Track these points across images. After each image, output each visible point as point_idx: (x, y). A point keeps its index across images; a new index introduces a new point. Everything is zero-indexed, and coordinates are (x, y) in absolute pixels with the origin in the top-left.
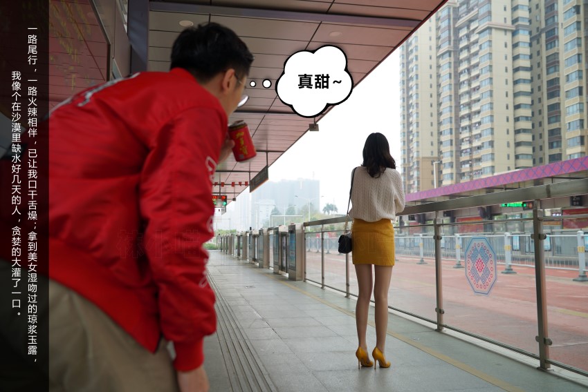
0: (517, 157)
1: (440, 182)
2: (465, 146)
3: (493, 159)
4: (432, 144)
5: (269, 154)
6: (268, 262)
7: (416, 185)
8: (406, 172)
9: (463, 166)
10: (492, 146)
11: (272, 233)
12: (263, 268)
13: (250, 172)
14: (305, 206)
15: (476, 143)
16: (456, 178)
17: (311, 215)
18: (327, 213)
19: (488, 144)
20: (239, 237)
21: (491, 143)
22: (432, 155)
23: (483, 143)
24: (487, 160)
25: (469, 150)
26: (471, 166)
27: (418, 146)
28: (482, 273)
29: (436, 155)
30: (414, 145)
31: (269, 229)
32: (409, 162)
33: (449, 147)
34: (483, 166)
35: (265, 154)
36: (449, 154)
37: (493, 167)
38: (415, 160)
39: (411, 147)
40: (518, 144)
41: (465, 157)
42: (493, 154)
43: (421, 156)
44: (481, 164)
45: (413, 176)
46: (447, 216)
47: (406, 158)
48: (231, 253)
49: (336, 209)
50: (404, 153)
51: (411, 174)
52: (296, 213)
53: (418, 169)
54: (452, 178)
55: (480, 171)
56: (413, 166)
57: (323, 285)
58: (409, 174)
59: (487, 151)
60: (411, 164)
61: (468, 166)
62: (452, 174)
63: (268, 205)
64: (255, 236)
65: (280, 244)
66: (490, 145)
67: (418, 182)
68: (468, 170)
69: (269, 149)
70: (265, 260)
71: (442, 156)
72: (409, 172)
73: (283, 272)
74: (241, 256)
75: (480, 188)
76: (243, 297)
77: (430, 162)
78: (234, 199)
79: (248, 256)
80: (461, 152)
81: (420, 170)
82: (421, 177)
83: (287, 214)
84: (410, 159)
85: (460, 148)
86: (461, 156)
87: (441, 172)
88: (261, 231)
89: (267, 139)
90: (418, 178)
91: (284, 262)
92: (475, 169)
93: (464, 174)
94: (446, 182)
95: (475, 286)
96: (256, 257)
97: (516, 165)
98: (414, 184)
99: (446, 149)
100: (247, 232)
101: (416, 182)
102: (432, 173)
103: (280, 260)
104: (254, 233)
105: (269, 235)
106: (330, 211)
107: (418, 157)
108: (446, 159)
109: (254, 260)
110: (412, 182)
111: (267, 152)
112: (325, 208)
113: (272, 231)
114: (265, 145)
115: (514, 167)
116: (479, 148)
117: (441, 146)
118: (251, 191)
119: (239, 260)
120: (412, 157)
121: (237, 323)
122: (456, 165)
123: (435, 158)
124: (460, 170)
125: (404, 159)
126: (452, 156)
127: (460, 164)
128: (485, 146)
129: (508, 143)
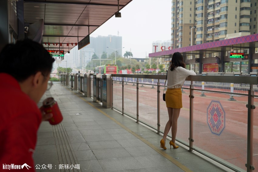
0: (240, 25)
1: (194, 39)
2: (210, 17)
3: (226, 26)
4: (191, 16)
5: (90, 27)
6: (90, 94)
7: (180, 41)
8: (175, 33)
9: (209, 30)
10: (227, 18)
12: (87, 97)
13: (78, 37)
14: (113, 53)
15: (217, 16)
16: (204, 37)
17: (117, 59)
18: (126, 57)
19: (224, 16)
20: (72, 76)
21: (226, 16)
22: (190, 22)
23: (221, 16)
24: (223, 26)
25: (212, 20)
26: (213, 30)
27: (182, 16)
28: (217, 122)
29: (192, 22)
30: (180, 16)
31: (91, 74)
32: (176, 26)
33: (201, 18)
34: (220, 30)
35: (87, 27)
36: (200, 22)
37: (226, 31)
38: (180, 26)
39: (178, 17)
40: (242, 17)
41: (210, 24)
42: (226, 23)
43: (183, 23)
44: (219, 29)
45: (178, 35)
46: (198, 62)
47: (175, 24)
48: (67, 84)
49: (132, 55)
50: (174, 21)
51: (178, 34)
52: (108, 57)
53: (181, 31)
54: (202, 37)
55: (219, 33)
56: (179, 29)
57: (123, 113)
58: (176, 34)
59: (223, 20)
60: (178, 28)
61: (211, 29)
62: (202, 34)
63: (90, 52)
64: (82, 77)
65: (97, 85)
66: (225, 17)
67: (182, 39)
68: (212, 32)
69: (90, 24)
70: (88, 92)
71: (196, 23)
72: (176, 33)
73: (99, 101)
74: (74, 87)
75: (218, 46)
76: (74, 123)
77: (189, 27)
78: (69, 52)
80: (208, 21)
81: (183, 32)
82: (183, 36)
83: (102, 58)
84: (177, 25)
85: (207, 18)
86: (208, 23)
87: (195, 33)
88: (85, 75)
90: (181, 36)
91: (100, 96)
92: (215, 31)
93: (209, 34)
94: (198, 40)
95: (212, 129)
96: (83, 90)
97: (239, 29)
98: (179, 40)
99: (199, 19)
100: (77, 74)
101: (180, 39)
102: (190, 34)
103: (97, 95)
104: (81, 75)
105: (90, 78)
106: (128, 56)
107: (182, 24)
108: (199, 25)
109: (82, 91)
110: (178, 39)
111: (89, 26)
112: (125, 54)
113: (92, 76)
114: (88, 22)
115: (238, 31)
116: (218, 19)
117: (196, 17)
118: (79, 49)
119: (72, 90)
120: (179, 24)
121: (70, 146)
122: (204, 29)
123: (192, 24)
124: (207, 32)
125: (174, 25)
126: (202, 23)
127: (207, 28)
128: (222, 18)
129: (236, 16)
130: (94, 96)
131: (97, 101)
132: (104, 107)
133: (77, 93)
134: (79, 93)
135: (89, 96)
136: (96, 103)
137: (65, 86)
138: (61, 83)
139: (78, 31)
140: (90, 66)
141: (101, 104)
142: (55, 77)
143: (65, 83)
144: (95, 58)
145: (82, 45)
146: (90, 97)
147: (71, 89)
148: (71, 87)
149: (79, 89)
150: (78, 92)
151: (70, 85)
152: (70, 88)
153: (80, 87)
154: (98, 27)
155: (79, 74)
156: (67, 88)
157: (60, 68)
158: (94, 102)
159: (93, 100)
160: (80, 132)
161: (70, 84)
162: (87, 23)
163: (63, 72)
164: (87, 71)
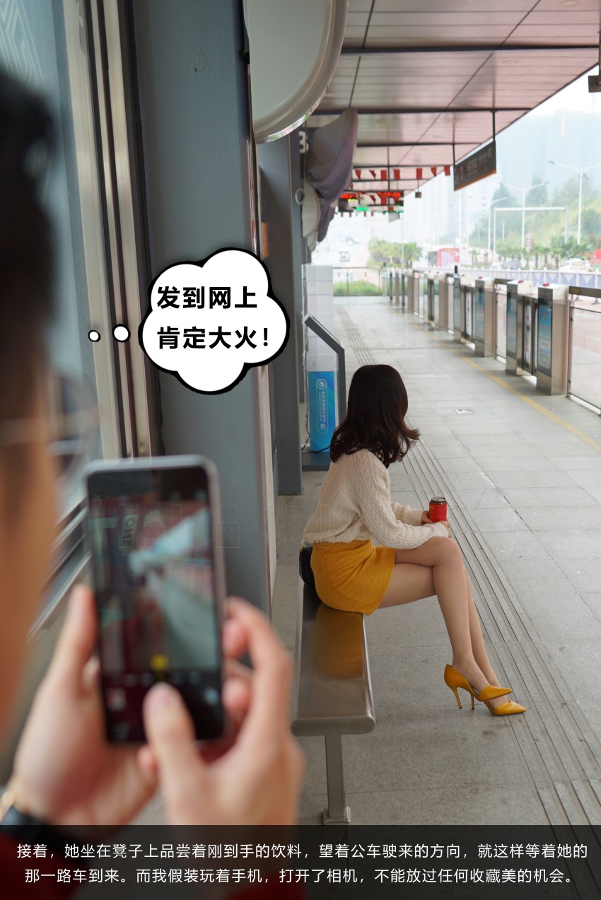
5: (498, 114)
6: (495, 346)
11: (503, 289)
12: (483, 356)
13: (453, 144)
14: (572, 181)
17: (585, 204)
31: (498, 281)
35: (490, 115)
52: (550, 199)
64: (466, 290)
65: (520, 319)
69: (498, 105)
70: (488, 342)
73: (525, 372)
74: (437, 320)
76: (456, 437)
78: (419, 194)
79: (451, 325)
83: (530, 203)
88: (479, 283)
89: (494, 83)
96: (469, 332)
100: (448, 275)
103: (520, 351)
104: (464, 282)
105: (495, 294)
109: (465, 335)
111: (494, 110)
113: (505, 287)
114: (490, 100)
118: (457, 187)
119: (432, 330)
130: (509, 354)
131: (519, 370)
132: (543, 390)
133: (447, 342)
134: (457, 342)
135: (490, 353)
136: (514, 379)
137: (406, 314)
138: (391, 302)
139: (454, 127)
140: (483, 235)
141: (533, 380)
142: (365, 279)
143: (403, 304)
144: (502, 204)
145: (469, 174)
146: (495, 355)
147: (427, 327)
148: (426, 320)
149: (455, 329)
150: (452, 338)
151: (421, 312)
152: (422, 321)
153: (458, 320)
154: (525, 114)
155: (456, 276)
156: (414, 324)
157: (379, 243)
158: (510, 373)
159: (503, 368)
160: (477, 463)
161: (421, 307)
162: (486, 102)
163: (391, 257)
164: (474, 253)
